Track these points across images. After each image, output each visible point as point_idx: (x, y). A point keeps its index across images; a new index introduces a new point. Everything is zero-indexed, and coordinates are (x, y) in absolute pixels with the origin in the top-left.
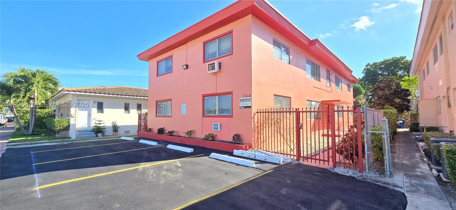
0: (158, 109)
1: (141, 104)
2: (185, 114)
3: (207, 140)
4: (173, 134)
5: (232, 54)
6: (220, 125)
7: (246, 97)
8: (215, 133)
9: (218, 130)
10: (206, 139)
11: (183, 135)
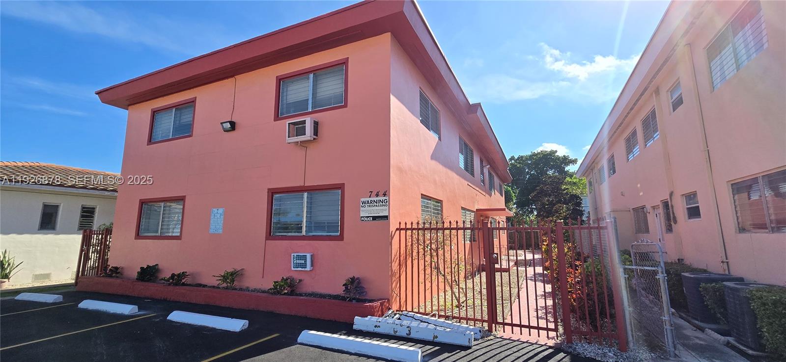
0: (143, 220)
1: (94, 208)
2: (220, 231)
3: (279, 293)
4: (183, 281)
5: (345, 106)
6: (311, 259)
7: (377, 195)
8: (297, 277)
9: (306, 269)
10: (276, 290)
11: (214, 282)
